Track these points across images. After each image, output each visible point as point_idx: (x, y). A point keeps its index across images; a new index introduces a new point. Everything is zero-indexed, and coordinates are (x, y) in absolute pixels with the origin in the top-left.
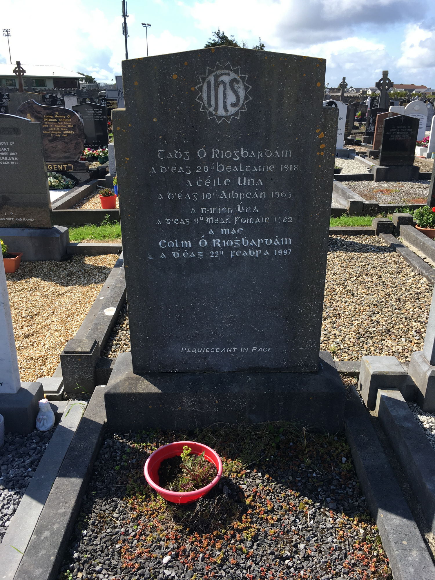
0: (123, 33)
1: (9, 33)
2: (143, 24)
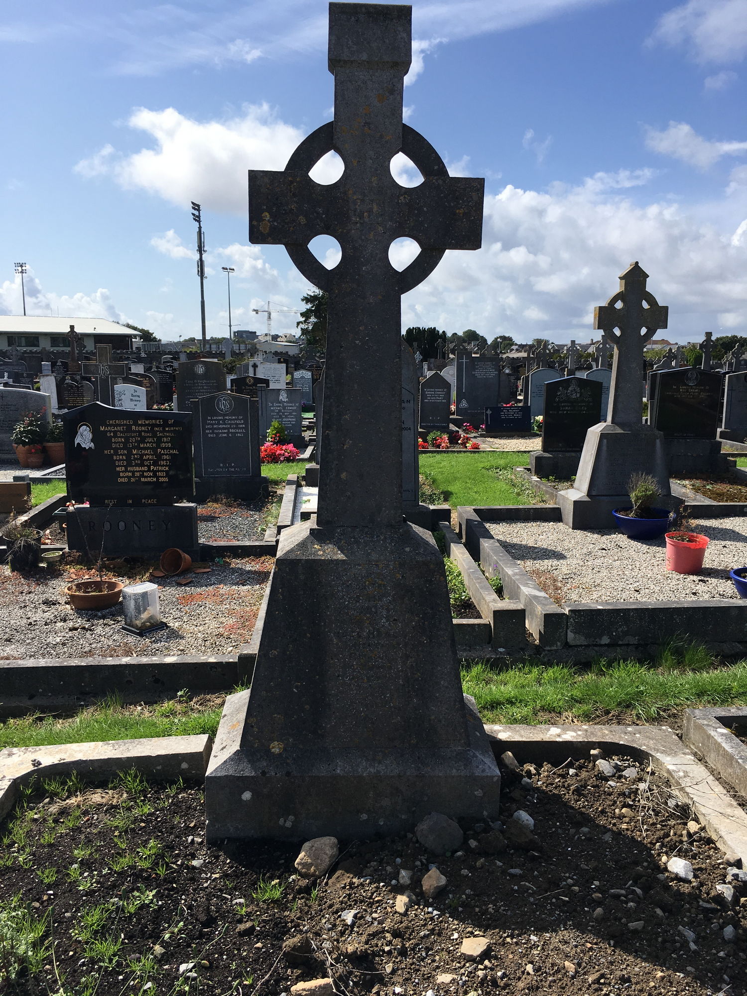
0: (198, 274)
1: (24, 268)
2: (223, 268)
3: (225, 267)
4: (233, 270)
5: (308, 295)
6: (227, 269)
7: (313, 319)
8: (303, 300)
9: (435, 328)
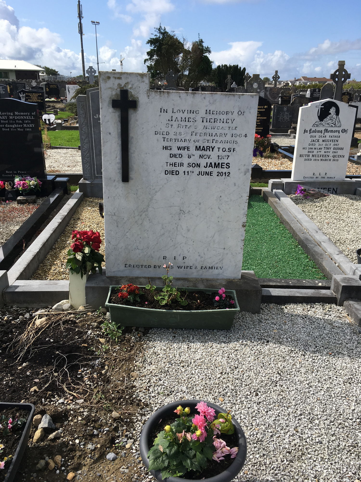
3: (93, 21)
4: (99, 23)
5: (151, 39)
6: (94, 22)
7: (155, 57)
8: (148, 43)
9: (237, 66)
